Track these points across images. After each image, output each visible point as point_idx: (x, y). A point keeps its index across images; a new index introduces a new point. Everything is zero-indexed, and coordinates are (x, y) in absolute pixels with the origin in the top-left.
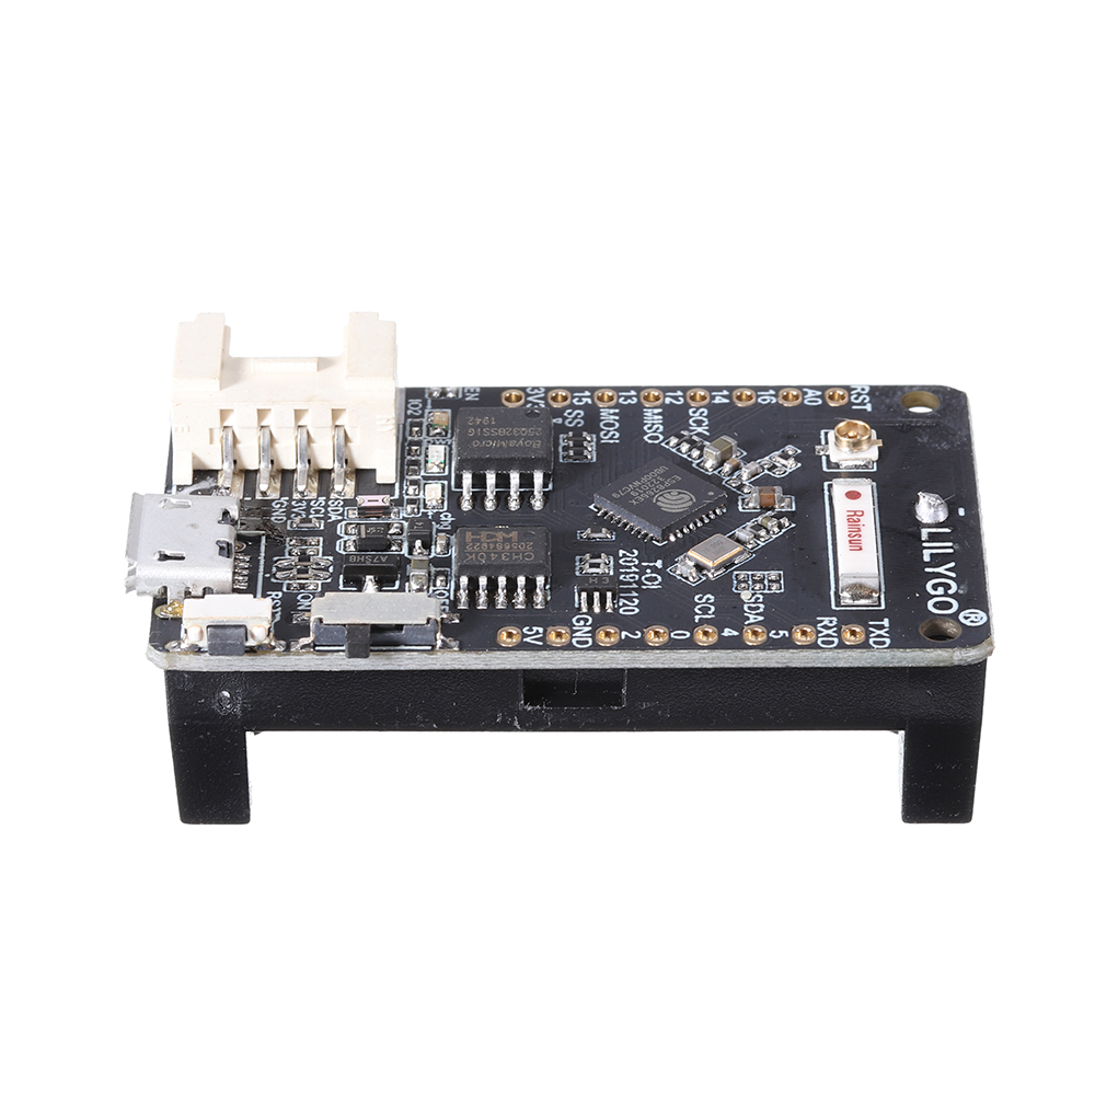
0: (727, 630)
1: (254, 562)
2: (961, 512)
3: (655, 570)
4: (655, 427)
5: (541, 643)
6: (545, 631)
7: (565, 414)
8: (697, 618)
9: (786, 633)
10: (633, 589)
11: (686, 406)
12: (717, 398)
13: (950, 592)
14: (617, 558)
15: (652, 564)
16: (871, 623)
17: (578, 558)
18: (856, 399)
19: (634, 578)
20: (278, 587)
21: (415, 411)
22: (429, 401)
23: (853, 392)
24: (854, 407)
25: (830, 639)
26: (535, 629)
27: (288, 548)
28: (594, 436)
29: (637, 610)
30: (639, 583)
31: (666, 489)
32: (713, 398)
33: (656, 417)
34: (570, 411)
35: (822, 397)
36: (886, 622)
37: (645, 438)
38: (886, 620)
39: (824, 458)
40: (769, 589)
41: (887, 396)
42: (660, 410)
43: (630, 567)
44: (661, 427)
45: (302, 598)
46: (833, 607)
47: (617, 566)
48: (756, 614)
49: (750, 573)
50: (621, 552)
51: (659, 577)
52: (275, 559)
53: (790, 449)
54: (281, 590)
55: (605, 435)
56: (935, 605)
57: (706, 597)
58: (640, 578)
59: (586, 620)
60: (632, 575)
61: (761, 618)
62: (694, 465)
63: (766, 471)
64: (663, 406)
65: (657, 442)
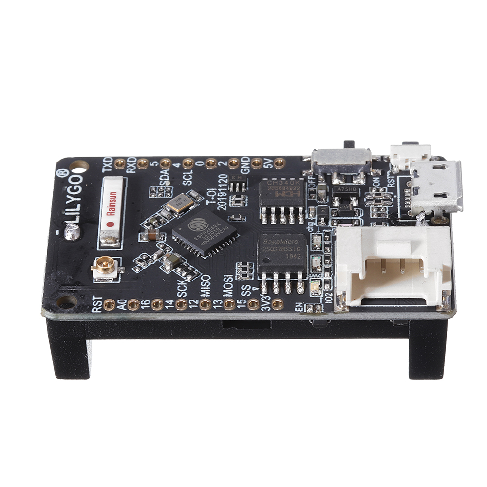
0: (178, 166)
1: (403, 204)
2: (57, 233)
3: (210, 199)
4: (204, 285)
5: (265, 159)
6: (263, 166)
7: (251, 293)
8: (191, 172)
9: (151, 164)
10: (220, 188)
11: (187, 298)
12: (171, 304)
13: (71, 187)
14: (227, 206)
15: (211, 202)
16: (110, 170)
17: (246, 205)
18: (99, 303)
19: (220, 194)
20: (390, 190)
21: (328, 295)
22: (321, 302)
23: (100, 308)
24: (101, 298)
25: (131, 161)
26: (267, 167)
27: (387, 212)
28: (236, 279)
29: (219, 176)
30: (217, 192)
31: (201, 232)
32: (174, 304)
33: (204, 291)
34: (248, 295)
35: (117, 305)
36: (104, 170)
37: (210, 278)
38: (103, 172)
39: (121, 265)
40: (156, 188)
41: (83, 305)
42: (201, 295)
43: (222, 200)
44: (201, 284)
45: (377, 184)
46: (127, 178)
47: (228, 201)
48: (163, 174)
49: (164, 197)
50: (225, 209)
51: (208, 195)
52: (392, 206)
53: (137, 271)
54: (388, 188)
55: (230, 280)
56: (79, 179)
57: (187, 183)
58: (217, 194)
59: (243, 171)
60: (221, 196)
61: (161, 172)
62: (187, 261)
63: (151, 257)
64: (200, 299)
65: (205, 275)
